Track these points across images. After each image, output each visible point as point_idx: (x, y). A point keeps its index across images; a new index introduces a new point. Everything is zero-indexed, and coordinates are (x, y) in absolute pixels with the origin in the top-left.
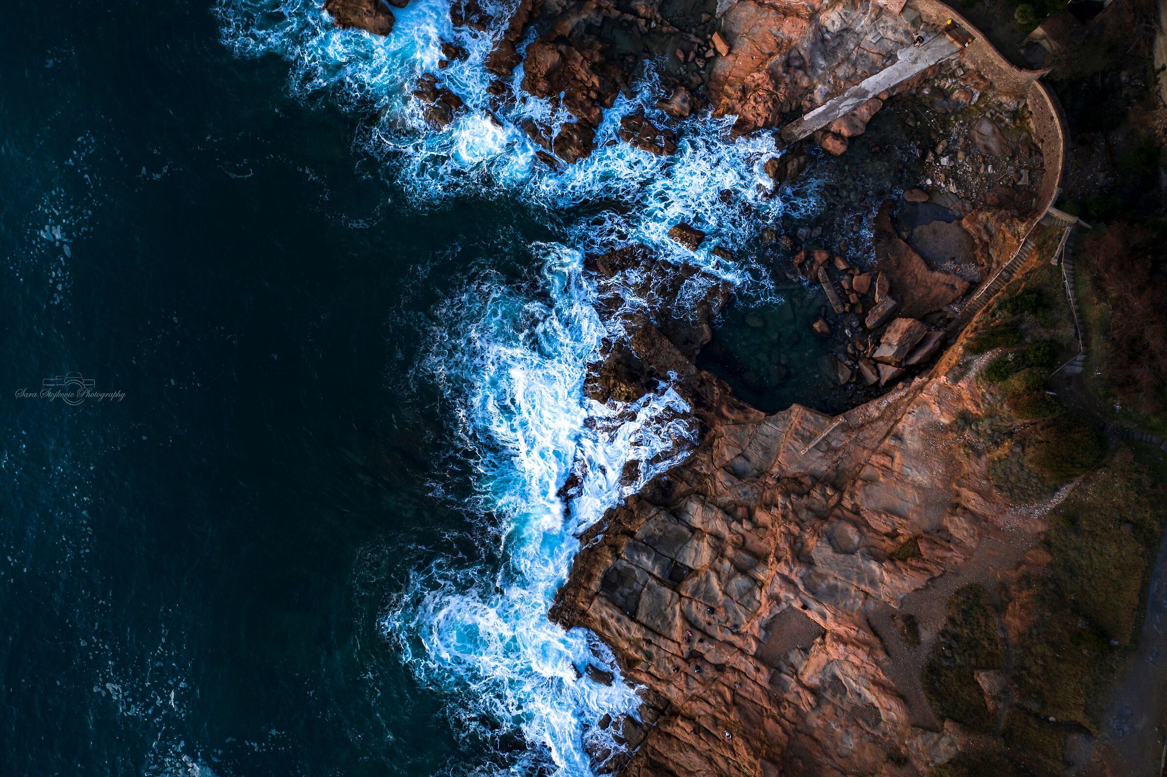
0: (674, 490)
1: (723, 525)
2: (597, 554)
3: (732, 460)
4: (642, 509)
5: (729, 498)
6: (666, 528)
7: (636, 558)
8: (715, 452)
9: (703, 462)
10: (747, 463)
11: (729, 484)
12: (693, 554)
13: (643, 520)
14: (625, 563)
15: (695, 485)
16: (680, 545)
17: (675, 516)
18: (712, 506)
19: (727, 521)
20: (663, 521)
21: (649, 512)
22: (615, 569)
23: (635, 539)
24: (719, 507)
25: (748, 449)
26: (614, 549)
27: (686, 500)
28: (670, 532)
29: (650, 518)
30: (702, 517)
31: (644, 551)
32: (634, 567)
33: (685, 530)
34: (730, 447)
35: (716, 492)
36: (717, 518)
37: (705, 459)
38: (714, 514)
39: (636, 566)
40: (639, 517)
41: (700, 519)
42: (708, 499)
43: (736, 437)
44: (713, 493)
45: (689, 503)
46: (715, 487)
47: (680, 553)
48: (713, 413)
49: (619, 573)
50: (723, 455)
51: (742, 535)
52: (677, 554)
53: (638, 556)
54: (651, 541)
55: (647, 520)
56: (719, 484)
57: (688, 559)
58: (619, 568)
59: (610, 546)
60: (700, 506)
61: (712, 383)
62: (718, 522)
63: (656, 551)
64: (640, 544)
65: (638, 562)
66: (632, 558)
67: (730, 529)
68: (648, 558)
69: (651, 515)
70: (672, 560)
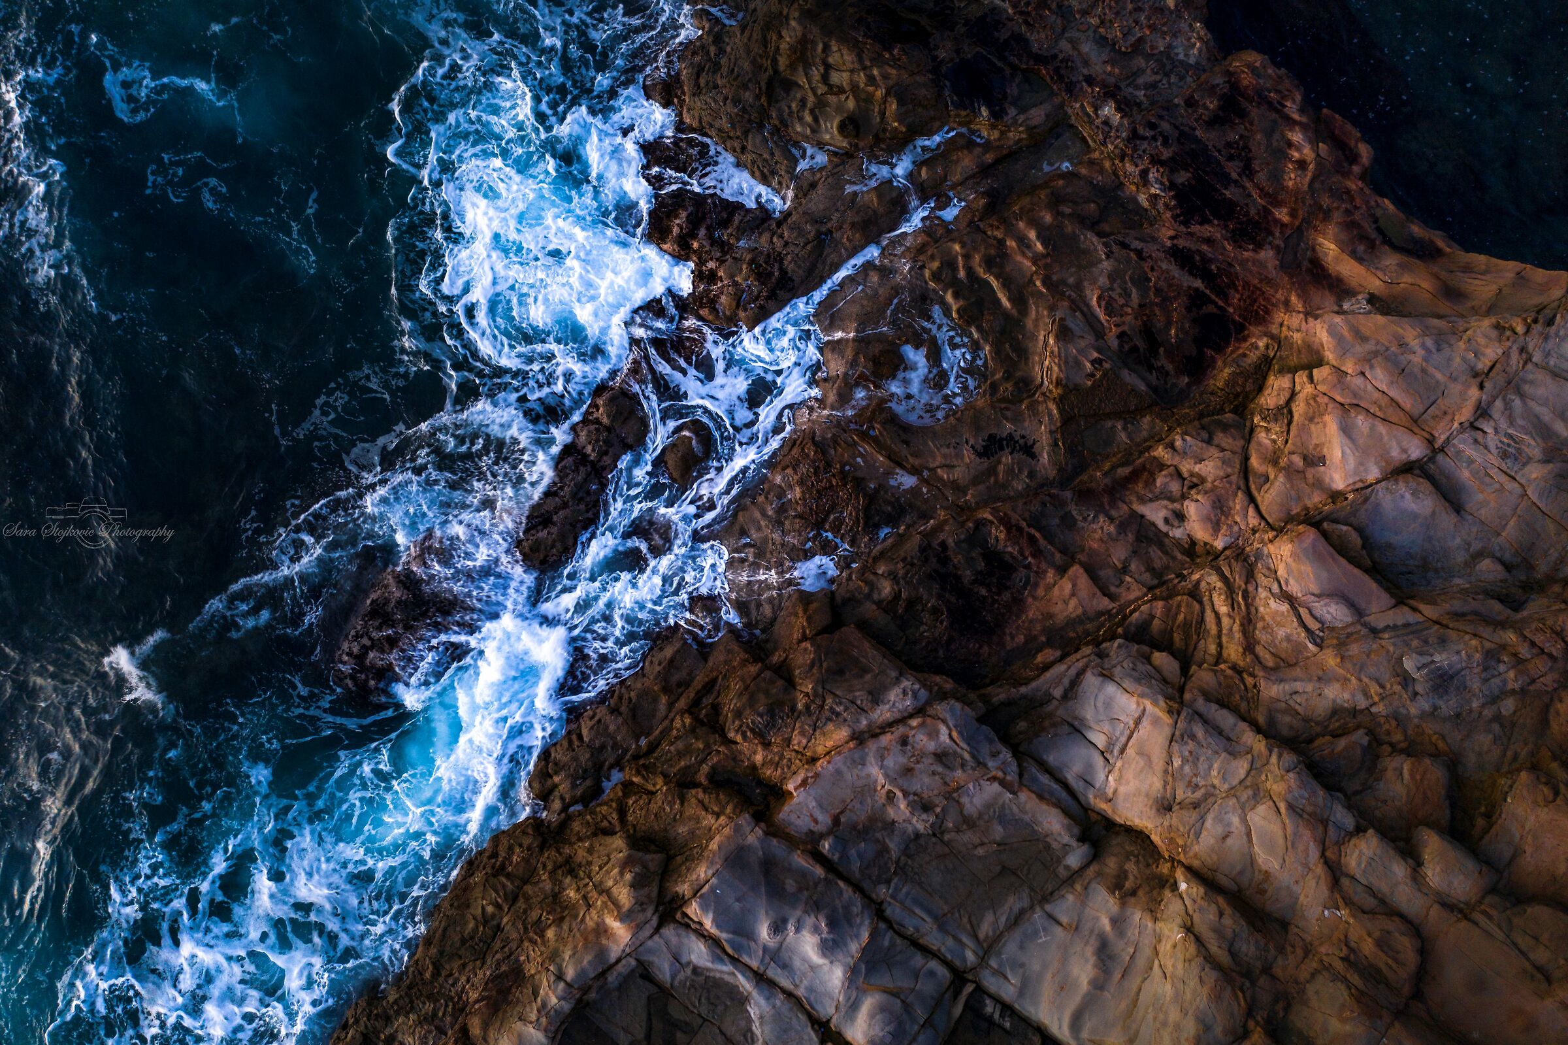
0: (1018, 603)
1: (1291, 844)
2: (570, 868)
3: (1364, 489)
4: (839, 672)
5: (1336, 694)
6: (952, 794)
7: (764, 932)
8: (1266, 437)
9: (1195, 483)
10: (1447, 520)
11: (1334, 613)
12: (1083, 972)
13: (839, 734)
14: (698, 953)
15: (1132, 590)
16: (1014, 903)
17: (1006, 739)
18: (1226, 719)
19: (1319, 821)
20: (941, 757)
21: (876, 697)
22: (644, 972)
23: (775, 831)
24: (1268, 732)
25: (1464, 445)
26: (654, 860)
27: (1076, 662)
28: (969, 822)
29: (876, 732)
30: (1168, 773)
31: (815, 906)
32: (744, 983)
33: (1053, 823)
34: (1361, 422)
35: (1249, 646)
36: (1258, 794)
37: (1209, 468)
38: (1241, 767)
39: (761, 979)
40: (818, 718)
41: (1155, 783)
42: (1203, 677)
43: (1401, 372)
44: (1233, 651)
45: (1091, 680)
46: (1249, 622)
47: (1010, 948)
48: (1267, 255)
49: (660, 995)
50: (1315, 460)
51: (1414, 928)
52: (988, 948)
53: (778, 928)
54: (858, 851)
55: (859, 739)
56: (1271, 607)
57: (1047, 989)
58: (664, 969)
59: (641, 842)
60: (1155, 710)
61: (1277, 109)
62: (1260, 817)
63: (878, 912)
64: (800, 860)
65: (775, 955)
66: (743, 931)
67: (1335, 873)
68: (828, 948)
69: (883, 713)
70: (959, 977)
